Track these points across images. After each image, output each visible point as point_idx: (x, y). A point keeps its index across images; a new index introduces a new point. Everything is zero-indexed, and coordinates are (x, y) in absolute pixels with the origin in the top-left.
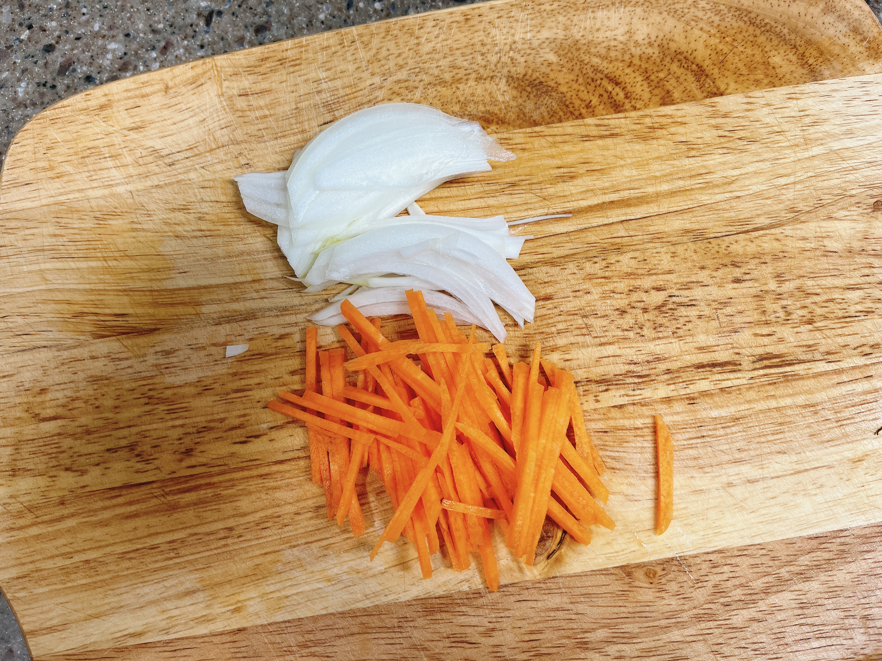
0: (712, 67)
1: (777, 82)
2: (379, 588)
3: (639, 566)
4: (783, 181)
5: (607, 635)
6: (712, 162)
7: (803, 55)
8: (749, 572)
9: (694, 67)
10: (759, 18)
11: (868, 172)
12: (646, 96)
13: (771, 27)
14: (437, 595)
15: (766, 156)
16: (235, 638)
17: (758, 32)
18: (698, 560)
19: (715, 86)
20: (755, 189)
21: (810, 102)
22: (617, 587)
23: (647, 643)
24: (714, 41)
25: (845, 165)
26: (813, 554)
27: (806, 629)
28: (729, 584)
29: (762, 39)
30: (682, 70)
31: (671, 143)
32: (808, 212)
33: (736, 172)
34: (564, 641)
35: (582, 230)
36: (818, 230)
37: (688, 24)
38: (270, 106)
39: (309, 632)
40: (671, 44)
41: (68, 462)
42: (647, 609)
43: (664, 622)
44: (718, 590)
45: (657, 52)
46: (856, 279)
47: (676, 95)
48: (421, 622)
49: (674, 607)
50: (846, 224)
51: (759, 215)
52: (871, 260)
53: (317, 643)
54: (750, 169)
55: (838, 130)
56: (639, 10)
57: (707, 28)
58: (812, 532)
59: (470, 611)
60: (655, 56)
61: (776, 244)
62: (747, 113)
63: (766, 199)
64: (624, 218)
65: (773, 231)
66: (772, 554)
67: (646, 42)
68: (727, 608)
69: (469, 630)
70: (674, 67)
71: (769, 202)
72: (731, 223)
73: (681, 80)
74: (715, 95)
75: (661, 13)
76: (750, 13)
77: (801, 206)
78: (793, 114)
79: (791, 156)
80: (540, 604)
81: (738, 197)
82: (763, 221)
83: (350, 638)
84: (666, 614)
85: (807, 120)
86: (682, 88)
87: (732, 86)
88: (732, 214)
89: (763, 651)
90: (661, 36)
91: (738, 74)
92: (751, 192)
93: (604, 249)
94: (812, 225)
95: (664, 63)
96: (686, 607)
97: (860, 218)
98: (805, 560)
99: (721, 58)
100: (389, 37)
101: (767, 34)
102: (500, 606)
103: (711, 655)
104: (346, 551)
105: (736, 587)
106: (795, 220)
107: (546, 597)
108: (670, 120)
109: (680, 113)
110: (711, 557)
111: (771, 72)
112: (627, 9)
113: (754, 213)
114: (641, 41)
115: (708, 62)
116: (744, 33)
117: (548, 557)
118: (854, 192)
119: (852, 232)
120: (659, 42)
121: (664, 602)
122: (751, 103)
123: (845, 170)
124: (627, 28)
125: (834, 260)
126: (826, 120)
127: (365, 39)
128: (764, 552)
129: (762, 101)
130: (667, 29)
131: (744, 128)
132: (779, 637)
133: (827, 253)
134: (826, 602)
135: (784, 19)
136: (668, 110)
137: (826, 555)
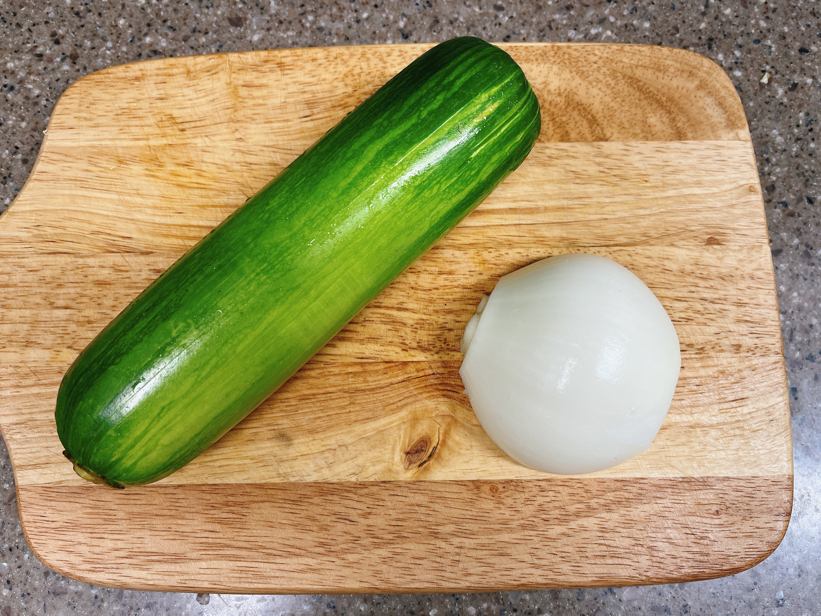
0: (602, 118)
1: (649, 136)
2: (289, 470)
3: (486, 482)
4: (642, 212)
5: (454, 529)
6: (590, 190)
7: (674, 120)
8: (567, 498)
9: (589, 116)
10: (646, 86)
11: (708, 215)
12: (550, 132)
13: (654, 94)
14: (332, 481)
15: (632, 191)
16: (175, 491)
17: (642, 97)
18: (530, 485)
19: (602, 133)
20: (619, 214)
21: (672, 155)
22: (467, 495)
23: (484, 540)
24: (608, 99)
25: (691, 207)
26: (618, 493)
27: (604, 548)
28: (551, 505)
29: (645, 102)
30: (580, 117)
31: (562, 171)
32: (656, 238)
33: (608, 200)
34: (420, 529)
35: (484, 227)
36: (662, 253)
37: (590, 83)
38: (264, 98)
39: (232, 495)
40: (575, 96)
41: (70, 342)
42: (487, 515)
43: (498, 527)
44: (541, 509)
45: (563, 101)
46: (683, 293)
47: (573, 135)
48: (317, 500)
49: (507, 516)
50: (684, 252)
51: (619, 235)
52: (697, 281)
53: (236, 504)
54: (618, 199)
55: (690, 180)
56: (555, 68)
57: (604, 89)
58: (619, 476)
59: (355, 497)
60: (561, 104)
61: (628, 258)
62: (624, 158)
63: (628, 223)
64: (518, 222)
65: (628, 248)
66: (587, 488)
67: (557, 91)
68: (546, 523)
69: (351, 511)
70: (575, 114)
71: (629, 226)
72: (599, 237)
73: (578, 125)
74: (601, 140)
75: (571, 72)
76: (639, 81)
77: (653, 233)
78: (657, 163)
79: (652, 194)
80: (407, 500)
81: (606, 219)
82: (622, 240)
83: (261, 504)
84: (500, 521)
85: (668, 169)
86: (577, 131)
87: (616, 135)
88: (599, 231)
89: (568, 559)
90: (568, 89)
91: (621, 126)
92: (616, 217)
93: (500, 243)
94: (657, 248)
95: (568, 110)
96: (516, 518)
97: (695, 248)
98: (610, 496)
99: (611, 113)
100: (362, 59)
101: (649, 100)
102: (378, 496)
103: (529, 556)
104: (269, 439)
105: (556, 508)
106: (645, 243)
107: (413, 495)
108: (565, 154)
109: (573, 149)
110: (540, 483)
111: (646, 129)
112: (547, 65)
113: (616, 233)
114: (553, 91)
115: (600, 114)
116: (631, 97)
117: (419, 466)
118: (693, 228)
119: (687, 258)
120: (566, 92)
121: (500, 511)
122: (627, 150)
123: (690, 210)
124: (543, 79)
125: (669, 276)
126: (682, 171)
127: (345, 57)
128: (580, 485)
129: (637, 150)
130: (574, 84)
131: (619, 168)
132: (581, 550)
133: (665, 270)
134: (622, 530)
135: (665, 90)
136: (564, 145)
137: (626, 495)
